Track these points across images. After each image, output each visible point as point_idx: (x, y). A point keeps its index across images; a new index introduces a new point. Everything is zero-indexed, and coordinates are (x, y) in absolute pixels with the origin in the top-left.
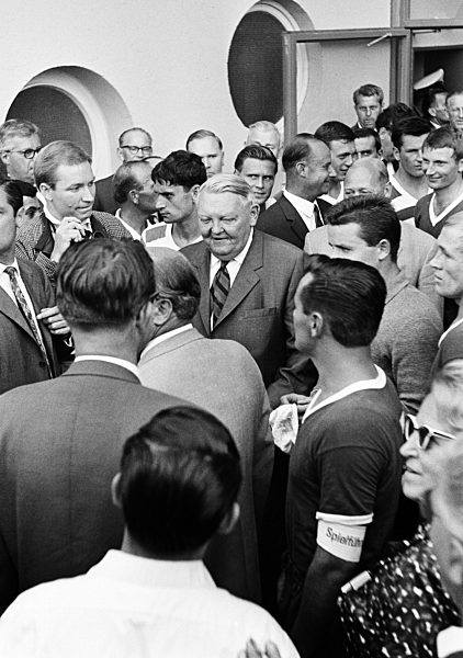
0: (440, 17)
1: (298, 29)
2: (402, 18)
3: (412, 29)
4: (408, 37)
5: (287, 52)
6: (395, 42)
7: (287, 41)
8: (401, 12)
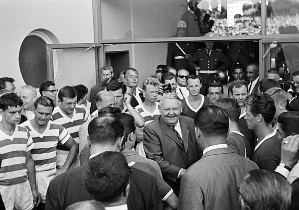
0: (116, 39)
1: (52, 43)
2: (99, 39)
3: (104, 44)
4: (102, 47)
5: (48, 53)
6: (97, 49)
7: (48, 48)
8: (98, 37)
